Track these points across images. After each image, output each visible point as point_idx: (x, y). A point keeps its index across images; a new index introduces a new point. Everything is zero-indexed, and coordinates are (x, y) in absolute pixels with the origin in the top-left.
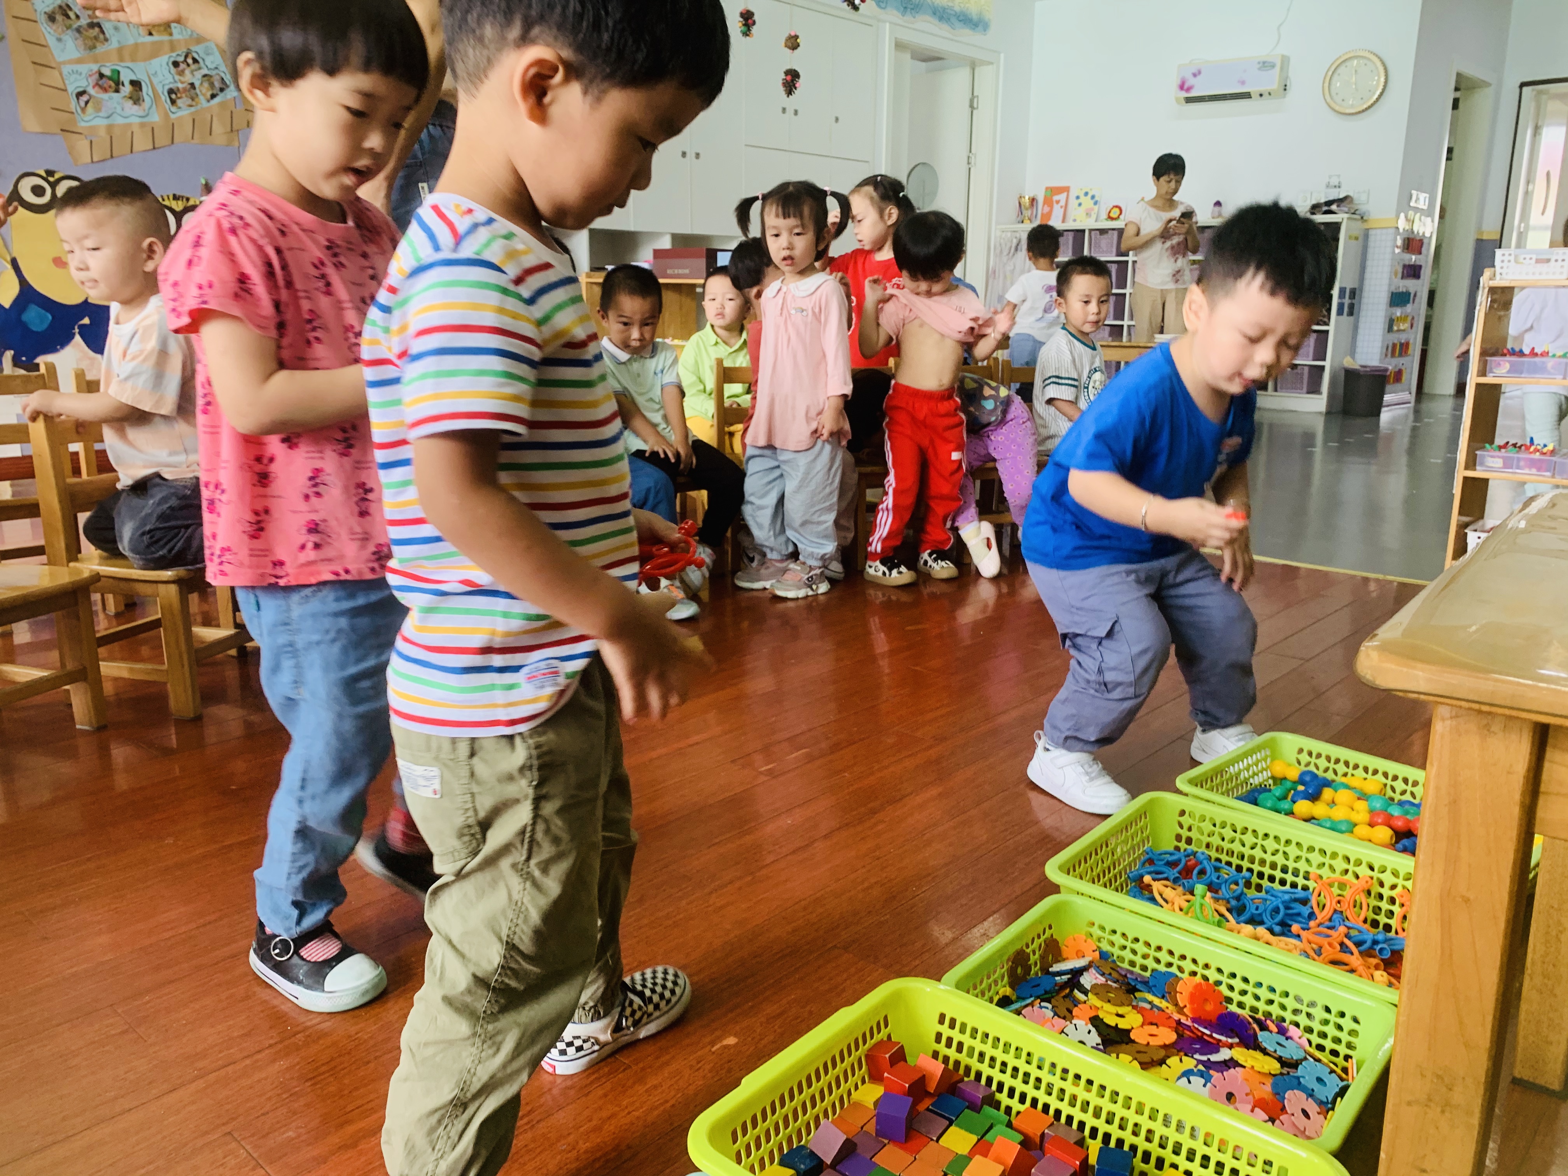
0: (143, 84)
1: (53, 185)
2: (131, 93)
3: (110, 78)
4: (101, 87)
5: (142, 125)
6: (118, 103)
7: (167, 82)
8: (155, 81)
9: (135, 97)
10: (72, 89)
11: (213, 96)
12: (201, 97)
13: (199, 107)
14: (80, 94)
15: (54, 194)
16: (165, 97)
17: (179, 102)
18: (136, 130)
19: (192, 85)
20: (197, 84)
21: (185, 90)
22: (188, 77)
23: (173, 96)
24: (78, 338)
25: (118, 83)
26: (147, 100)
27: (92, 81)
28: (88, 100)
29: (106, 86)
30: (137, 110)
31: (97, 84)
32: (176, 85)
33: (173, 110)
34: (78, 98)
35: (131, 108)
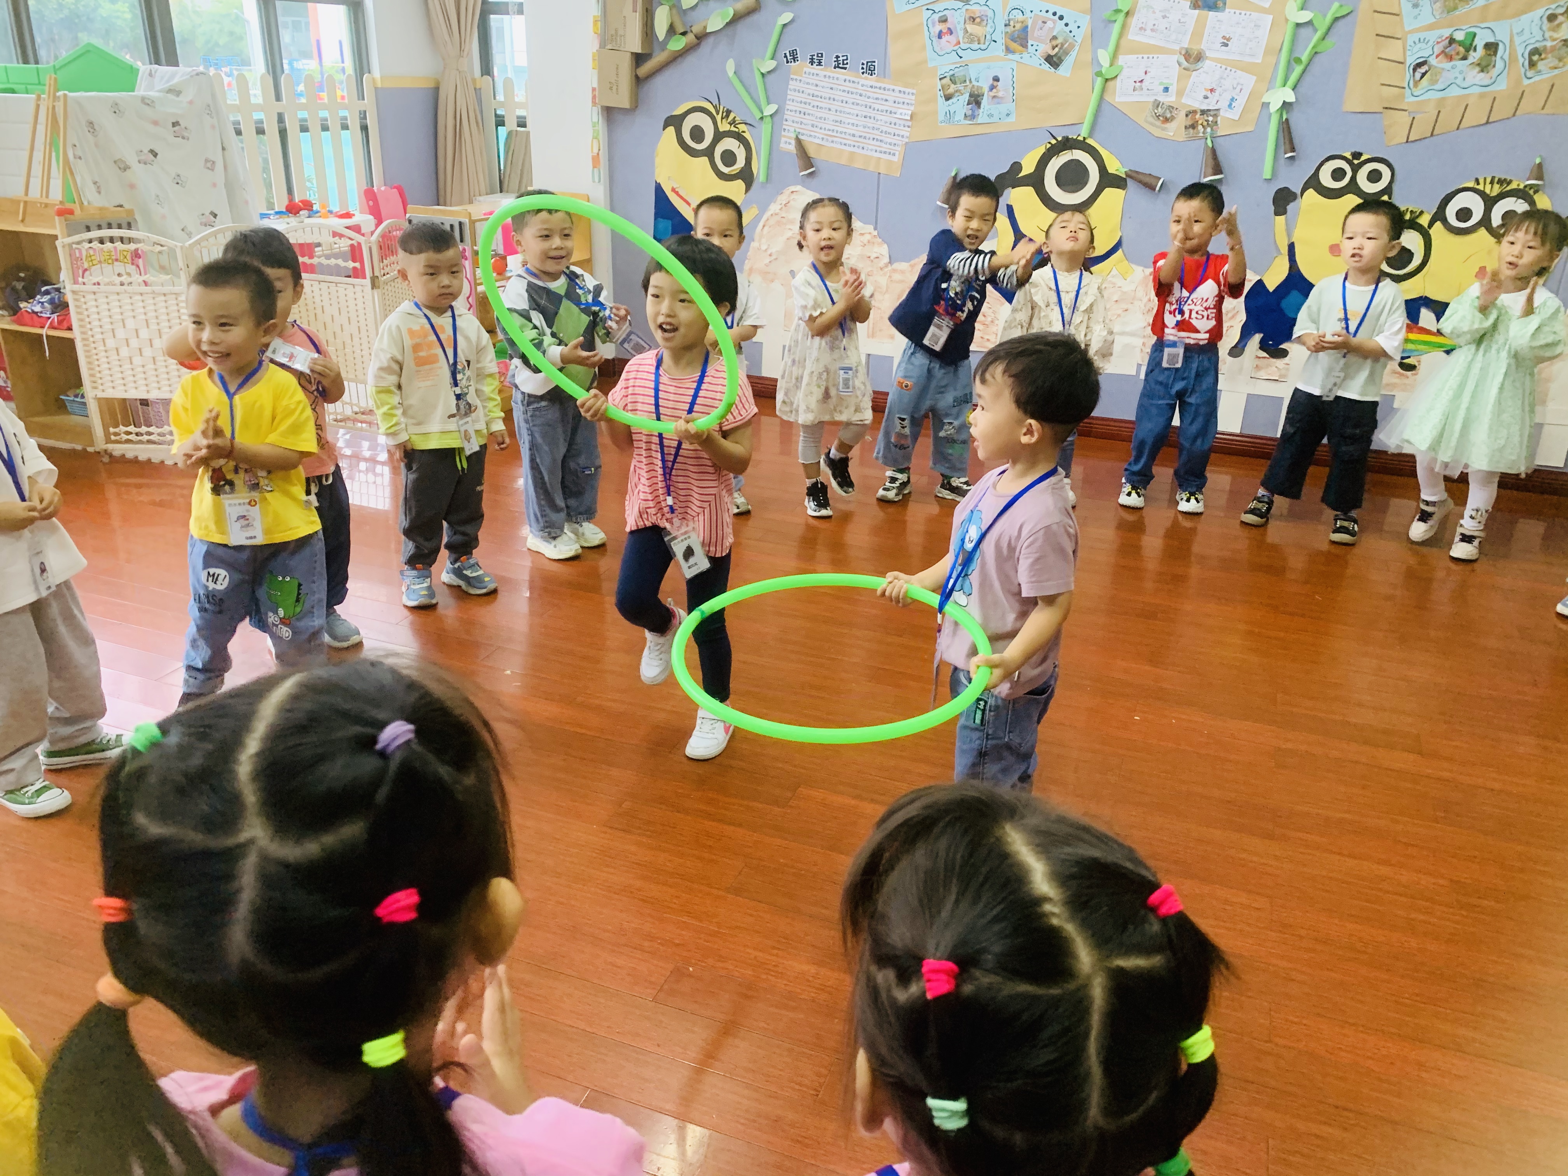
0: (1501, 46)
1: (1355, 169)
2: (1481, 59)
3: (1460, 43)
4: (1446, 55)
5: (1482, 96)
8: (1517, 40)
9: (1484, 63)
10: (1411, 60)
14: (1419, 65)
15: (1353, 179)
16: (1523, 60)
17: (1540, 63)
18: (1473, 102)
21: (1554, 48)
25: (1469, 47)
26: (1499, 65)
27: (1437, 50)
28: (1426, 72)
29: (1453, 53)
30: (1482, 78)
31: (1443, 52)
32: (1545, 43)
33: (1529, 74)
34: (1414, 70)
35: (1476, 77)
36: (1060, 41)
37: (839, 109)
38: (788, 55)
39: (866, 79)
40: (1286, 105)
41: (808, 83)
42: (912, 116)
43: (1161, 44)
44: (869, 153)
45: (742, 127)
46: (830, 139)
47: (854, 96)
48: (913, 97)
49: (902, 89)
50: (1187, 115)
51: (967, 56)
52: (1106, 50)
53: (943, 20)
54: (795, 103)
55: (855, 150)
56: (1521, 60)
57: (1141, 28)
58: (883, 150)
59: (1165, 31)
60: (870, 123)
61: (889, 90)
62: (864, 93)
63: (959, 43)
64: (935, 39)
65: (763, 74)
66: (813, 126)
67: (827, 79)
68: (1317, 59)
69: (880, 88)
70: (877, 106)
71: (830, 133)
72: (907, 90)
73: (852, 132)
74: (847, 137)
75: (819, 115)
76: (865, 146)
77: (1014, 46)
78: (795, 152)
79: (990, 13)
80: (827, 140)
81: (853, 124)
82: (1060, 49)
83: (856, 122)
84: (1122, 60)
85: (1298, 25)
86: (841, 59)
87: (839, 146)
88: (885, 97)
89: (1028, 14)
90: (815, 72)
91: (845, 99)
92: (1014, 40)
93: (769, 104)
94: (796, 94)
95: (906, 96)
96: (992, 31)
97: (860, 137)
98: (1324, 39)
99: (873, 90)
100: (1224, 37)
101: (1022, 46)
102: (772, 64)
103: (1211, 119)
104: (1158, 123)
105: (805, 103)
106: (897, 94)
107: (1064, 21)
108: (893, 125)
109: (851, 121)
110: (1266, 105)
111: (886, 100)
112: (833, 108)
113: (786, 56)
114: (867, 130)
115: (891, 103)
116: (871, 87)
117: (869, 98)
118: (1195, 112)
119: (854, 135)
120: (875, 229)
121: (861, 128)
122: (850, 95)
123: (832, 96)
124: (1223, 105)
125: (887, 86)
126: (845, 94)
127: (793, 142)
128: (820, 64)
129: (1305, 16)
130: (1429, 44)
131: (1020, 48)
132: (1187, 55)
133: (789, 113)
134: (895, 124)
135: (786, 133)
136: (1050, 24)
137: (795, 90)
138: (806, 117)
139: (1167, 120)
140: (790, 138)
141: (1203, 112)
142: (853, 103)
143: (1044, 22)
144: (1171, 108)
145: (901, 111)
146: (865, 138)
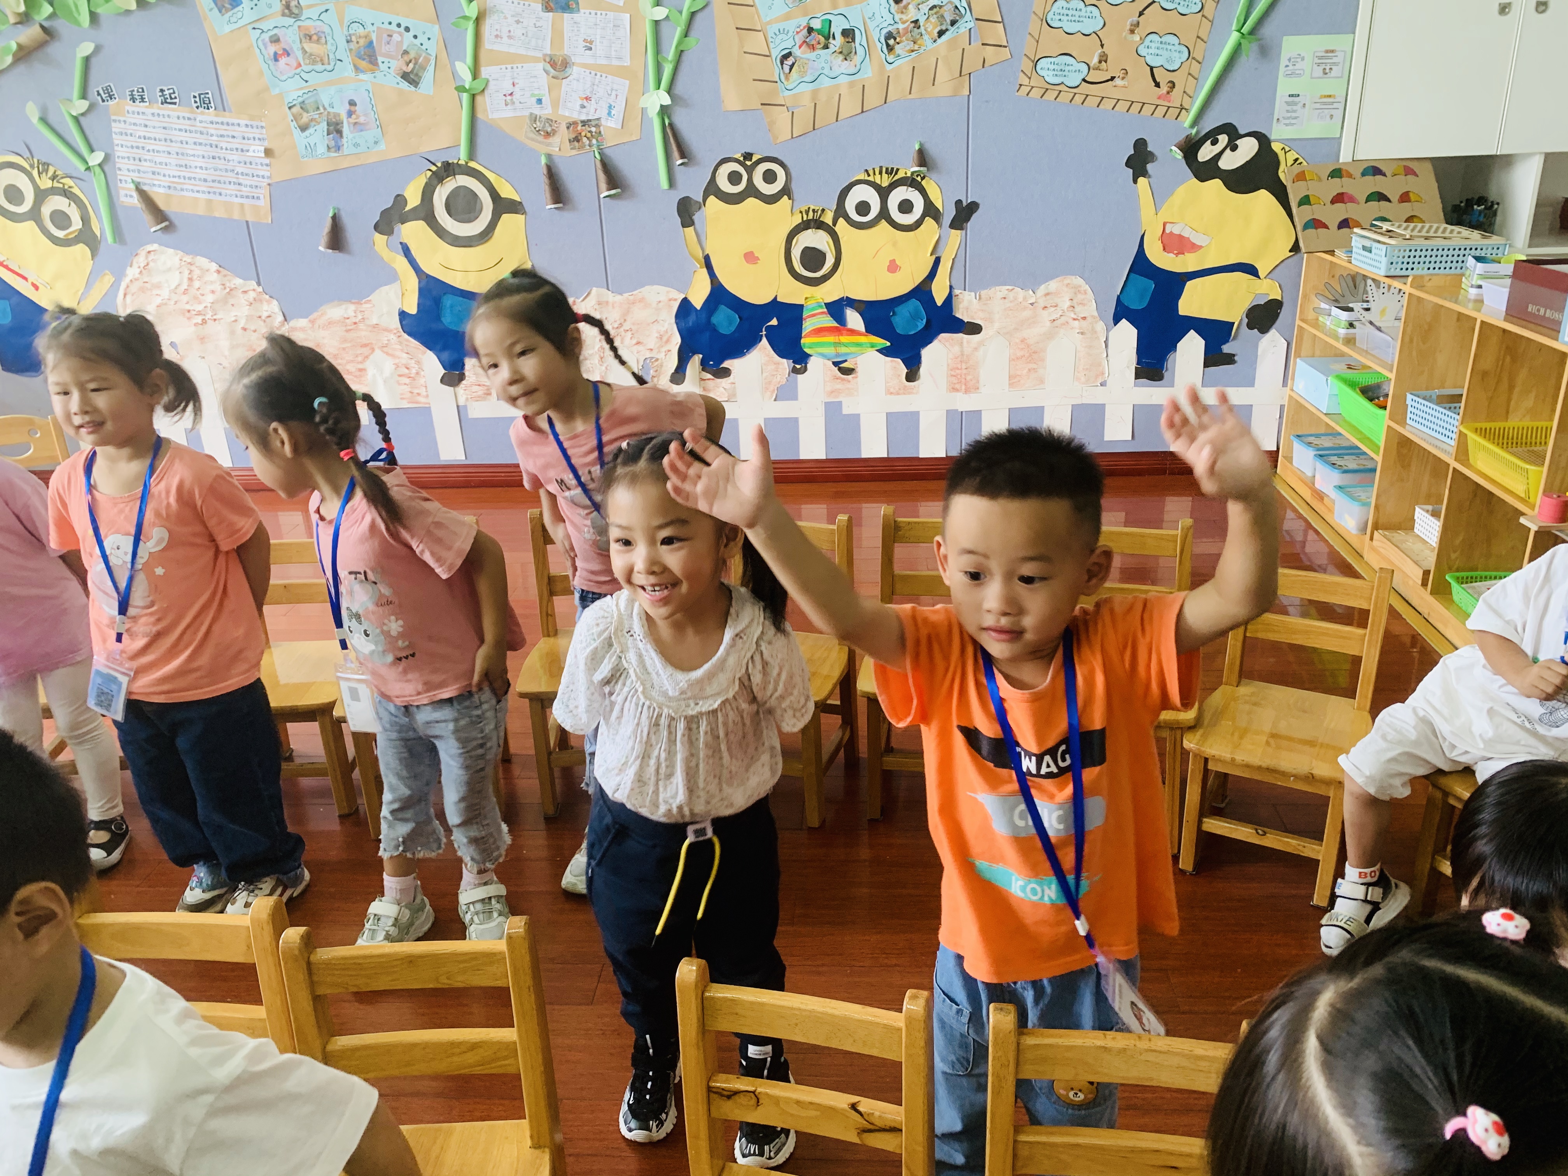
0: (857, 31)
1: (750, 170)
2: (842, 46)
3: (819, 32)
4: (808, 45)
5: (852, 85)
6: (826, 62)
7: (885, 24)
8: (871, 25)
9: (845, 52)
10: (777, 53)
11: (941, 33)
12: (926, 37)
13: (921, 51)
14: (786, 57)
15: (750, 180)
16: (879, 46)
17: (897, 47)
18: (844, 91)
19: (916, 22)
20: (921, 22)
21: (906, 29)
22: (912, 14)
23: (891, 42)
24: (764, 340)
25: (828, 36)
26: (860, 50)
27: (799, 39)
28: (793, 64)
29: (813, 42)
30: (846, 67)
31: (805, 42)
32: (896, 26)
33: (890, 59)
34: (782, 63)
35: (841, 66)
36: (412, 55)
37: (180, 151)
38: (101, 92)
39: (202, 113)
40: (664, 111)
41: (135, 124)
42: (268, 152)
43: (522, 51)
44: (228, 199)
45: (68, 182)
46: (179, 187)
47: (193, 135)
48: (264, 131)
49: (249, 123)
50: (568, 128)
51: (314, 79)
52: (465, 63)
53: (275, 40)
54: (124, 149)
55: (211, 197)
56: (879, 45)
57: (497, 36)
58: (245, 194)
59: (523, 38)
60: (220, 164)
61: (233, 124)
62: (204, 130)
63: (299, 65)
64: (271, 63)
65: (76, 119)
66: (154, 173)
67: (156, 118)
68: (685, 57)
69: (222, 123)
70: (224, 145)
71: (176, 180)
72: (254, 123)
73: (203, 177)
74: (198, 182)
75: (158, 160)
76: (223, 192)
77: (363, 64)
78: (139, 205)
79: (327, 29)
80: (175, 188)
81: (201, 168)
82: (415, 64)
83: (204, 165)
84: (485, 72)
85: (657, 23)
86: (167, 92)
87: (190, 194)
88: (231, 133)
89: (370, 28)
90: (141, 110)
91: (184, 139)
92: (361, 58)
93: (92, 150)
94: (124, 137)
95: (255, 130)
96: (334, 49)
97: (213, 181)
98: (686, 36)
99: (214, 126)
100: (585, 40)
101: (371, 62)
102: (83, 105)
103: (593, 129)
104: (541, 139)
105: (138, 148)
106: (244, 129)
107: (411, 34)
108: (248, 165)
109: (199, 164)
110: (644, 111)
111: (234, 137)
112: (173, 150)
113: (99, 94)
114: (218, 173)
115: (240, 140)
116: (212, 123)
117: (212, 135)
118: (575, 123)
119: (205, 180)
120: (259, 284)
121: (212, 171)
122: (188, 134)
123: (168, 137)
124: (602, 113)
125: (231, 121)
126: (183, 133)
127: (135, 194)
128: (143, 100)
129: (660, 13)
130: (790, 34)
131: (371, 66)
132: (553, 64)
133: (120, 160)
134: (251, 163)
135: (123, 185)
136: (396, 37)
137: (121, 134)
138: (143, 163)
139: (548, 135)
140: (129, 189)
141: (584, 123)
142: (195, 143)
143: (390, 36)
144: (549, 121)
145: (252, 148)
146: (219, 182)
